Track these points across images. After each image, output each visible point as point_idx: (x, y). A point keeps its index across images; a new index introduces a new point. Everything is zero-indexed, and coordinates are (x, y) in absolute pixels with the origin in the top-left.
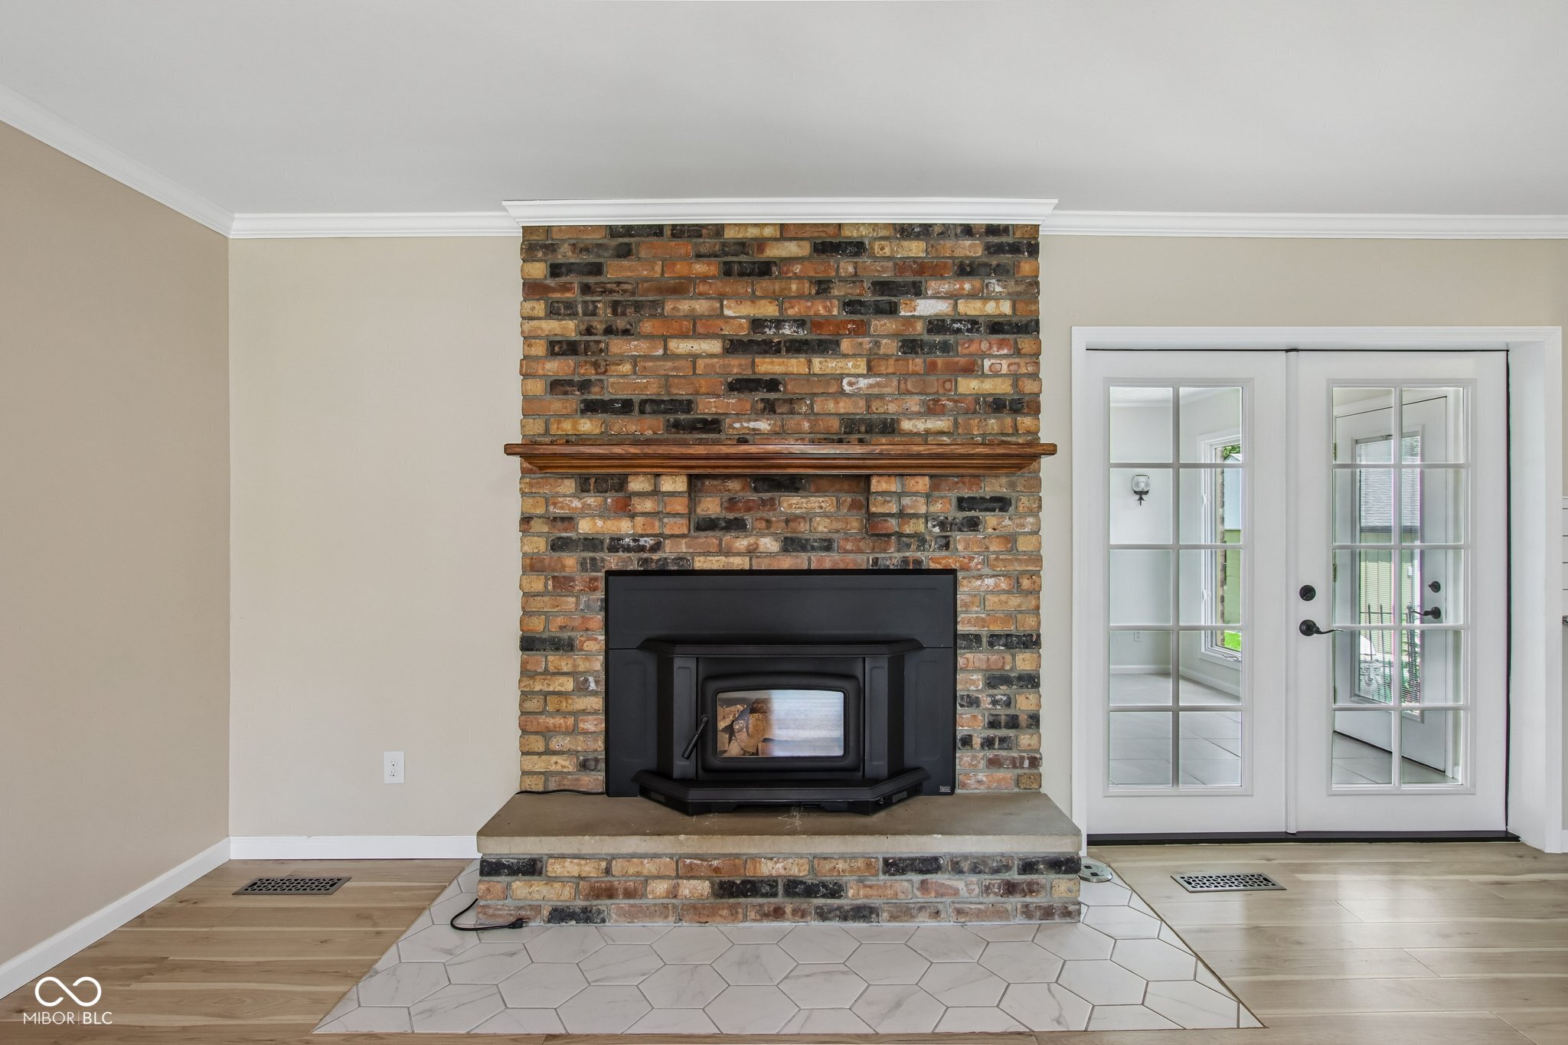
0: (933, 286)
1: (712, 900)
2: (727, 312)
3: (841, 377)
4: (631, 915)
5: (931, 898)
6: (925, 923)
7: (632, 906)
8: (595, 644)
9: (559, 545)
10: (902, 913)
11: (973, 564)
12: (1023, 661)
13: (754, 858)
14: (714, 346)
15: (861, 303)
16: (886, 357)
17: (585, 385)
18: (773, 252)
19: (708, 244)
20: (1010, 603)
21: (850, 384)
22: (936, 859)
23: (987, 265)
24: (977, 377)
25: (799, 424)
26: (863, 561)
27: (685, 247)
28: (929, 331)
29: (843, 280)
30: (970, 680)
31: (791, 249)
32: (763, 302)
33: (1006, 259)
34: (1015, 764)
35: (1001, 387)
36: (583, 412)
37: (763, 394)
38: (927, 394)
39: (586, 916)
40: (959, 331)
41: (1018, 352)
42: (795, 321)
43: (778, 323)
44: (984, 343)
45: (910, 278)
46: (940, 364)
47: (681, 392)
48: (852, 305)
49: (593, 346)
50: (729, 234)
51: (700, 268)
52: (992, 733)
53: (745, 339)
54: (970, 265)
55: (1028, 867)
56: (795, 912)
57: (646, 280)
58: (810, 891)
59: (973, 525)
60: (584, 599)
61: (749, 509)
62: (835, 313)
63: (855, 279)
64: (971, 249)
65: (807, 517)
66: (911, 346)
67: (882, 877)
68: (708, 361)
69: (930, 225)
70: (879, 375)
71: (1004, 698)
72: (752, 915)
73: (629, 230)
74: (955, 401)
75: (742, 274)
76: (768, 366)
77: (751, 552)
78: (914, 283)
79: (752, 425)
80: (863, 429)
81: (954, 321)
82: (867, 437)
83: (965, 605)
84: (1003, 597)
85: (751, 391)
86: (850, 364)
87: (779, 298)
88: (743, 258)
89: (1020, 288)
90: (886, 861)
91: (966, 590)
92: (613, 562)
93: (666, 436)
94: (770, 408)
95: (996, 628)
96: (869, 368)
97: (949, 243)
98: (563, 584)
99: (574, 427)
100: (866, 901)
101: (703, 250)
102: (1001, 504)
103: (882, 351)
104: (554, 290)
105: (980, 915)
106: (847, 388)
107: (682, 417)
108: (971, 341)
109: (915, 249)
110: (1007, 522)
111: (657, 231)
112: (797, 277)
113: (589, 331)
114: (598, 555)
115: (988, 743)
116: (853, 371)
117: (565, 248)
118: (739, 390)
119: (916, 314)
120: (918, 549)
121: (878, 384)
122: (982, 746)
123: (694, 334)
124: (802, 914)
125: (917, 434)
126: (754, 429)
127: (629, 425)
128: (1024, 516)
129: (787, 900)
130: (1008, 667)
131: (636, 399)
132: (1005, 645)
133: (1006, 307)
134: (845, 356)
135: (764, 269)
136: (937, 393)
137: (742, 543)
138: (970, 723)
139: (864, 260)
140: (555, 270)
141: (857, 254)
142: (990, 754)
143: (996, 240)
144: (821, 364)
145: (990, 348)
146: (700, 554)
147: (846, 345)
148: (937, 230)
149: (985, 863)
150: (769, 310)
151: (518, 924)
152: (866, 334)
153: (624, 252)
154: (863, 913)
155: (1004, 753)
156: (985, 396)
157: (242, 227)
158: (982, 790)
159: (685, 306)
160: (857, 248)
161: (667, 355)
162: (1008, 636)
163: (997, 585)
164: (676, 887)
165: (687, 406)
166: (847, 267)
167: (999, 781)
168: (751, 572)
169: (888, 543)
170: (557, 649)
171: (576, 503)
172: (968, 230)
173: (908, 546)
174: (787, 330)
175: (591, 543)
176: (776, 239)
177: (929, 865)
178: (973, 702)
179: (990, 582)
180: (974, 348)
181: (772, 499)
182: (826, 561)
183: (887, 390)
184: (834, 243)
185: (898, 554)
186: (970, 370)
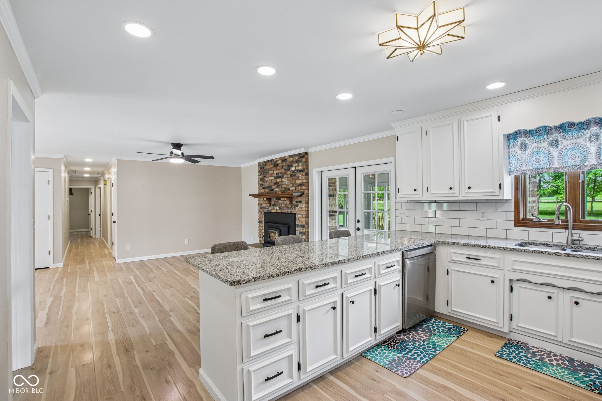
0: (294, 165)
2: (274, 172)
3: (284, 181)
8: (263, 223)
9: (261, 208)
12: (304, 230)
14: (273, 178)
15: (286, 169)
17: (263, 185)
18: (278, 162)
19: (273, 162)
23: (299, 160)
25: (280, 189)
26: (286, 211)
27: (271, 163)
28: (293, 173)
29: (285, 166)
30: (297, 233)
31: (280, 162)
32: (277, 170)
33: (301, 159)
35: (300, 181)
36: (263, 189)
37: (277, 185)
41: (302, 175)
42: (280, 173)
43: (278, 173)
45: (291, 164)
46: (294, 178)
47: (270, 185)
48: (285, 169)
49: (264, 179)
50: (274, 160)
51: (272, 166)
53: (276, 176)
54: (297, 161)
57: (268, 168)
59: (298, 206)
60: (263, 216)
61: (276, 203)
62: (284, 171)
64: (297, 158)
65: (281, 204)
66: (291, 175)
68: (273, 180)
70: (288, 181)
73: (266, 161)
75: (276, 166)
76: (278, 180)
79: (276, 190)
80: (286, 190)
81: (295, 171)
83: (297, 219)
84: (301, 218)
86: (285, 179)
87: (279, 170)
88: (276, 164)
89: (302, 164)
91: (297, 217)
92: (265, 210)
94: (278, 187)
95: (300, 224)
97: (295, 157)
98: (261, 213)
99: (262, 191)
102: (301, 202)
103: (288, 177)
104: (261, 171)
106: (285, 183)
107: (271, 189)
108: (297, 174)
109: (291, 159)
110: (301, 205)
111: (268, 161)
112: (280, 166)
113: (263, 177)
117: (261, 165)
118: (275, 184)
119: (292, 170)
120: (292, 210)
123: (271, 176)
125: (292, 190)
128: (303, 204)
130: (301, 231)
131: (267, 186)
132: (301, 227)
133: (301, 167)
135: (277, 165)
136: (293, 183)
137: (275, 208)
139: (287, 162)
140: (261, 168)
141: (286, 161)
143: (300, 156)
144: (283, 180)
145: (299, 175)
146: (272, 210)
147: (285, 176)
148: (294, 155)
150: (277, 172)
152: (287, 174)
153: (266, 165)
156: (299, 183)
157: (242, 166)
159: (271, 172)
161: (269, 180)
165: (271, 187)
166: (285, 163)
168: (276, 213)
170: (261, 223)
171: (262, 202)
172: (297, 155)
175: (263, 208)
176: (278, 160)
179: (299, 215)
181: (278, 201)
182: (283, 211)
183: (289, 183)
184: (284, 160)
185: (290, 210)
186: (297, 179)
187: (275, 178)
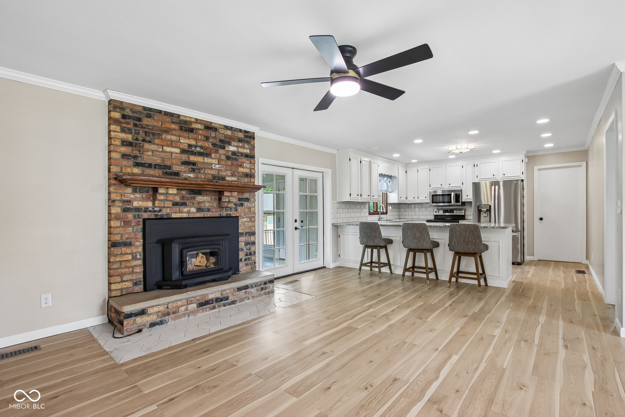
0: (233, 143)
1: (197, 309)
2: (181, 141)
3: (212, 164)
4: (175, 319)
5: (247, 295)
6: (247, 301)
7: (175, 316)
8: (139, 243)
9: (125, 210)
10: (242, 300)
11: (242, 215)
12: (252, 239)
13: (208, 295)
14: (178, 151)
15: (217, 145)
16: (223, 160)
17: (135, 157)
18: (194, 126)
19: (175, 119)
20: (250, 224)
21: (214, 166)
22: (248, 285)
23: (244, 140)
24: (242, 168)
25: (201, 176)
26: (217, 214)
27: (168, 119)
28: (232, 155)
29: (212, 137)
30: (242, 245)
31: (199, 126)
32: (191, 140)
33: (248, 139)
34: (251, 264)
35: (247, 171)
36: (134, 166)
37: (191, 166)
38: (232, 171)
39: (161, 323)
40: (239, 155)
41: (251, 163)
42: (200, 147)
43: (196, 146)
44: (244, 159)
45: (228, 140)
46: (235, 163)
47: (168, 163)
48: (214, 145)
49: (139, 145)
50: (182, 118)
51: (173, 126)
52: (246, 257)
53: (187, 150)
54: (241, 139)
55: (265, 283)
56: (218, 306)
57: (156, 126)
58: (221, 300)
59: (242, 205)
60: (135, 228)
61: (188, 200)
62: (210, 146)
63: (215, 138)
64: (241, 135)
65: (203, 202)
66: (228, 158)
67: (237, 292)
68: (176, 155)
69: (232, 127)
70: (221, 165)
71: (249, 248)
72: (208, 310)
73: (150, 109)
74: (238, 173)
75: (185, 131)
76: (193, 158)
77: (188, 212)
78: (229, 142)
79: (188, 175)
80: (217, 179)
81: (238, 153)
82: (218, 181)
83: (241, 225)
84: (248, 223)
85: (188, 165)
86: (214, 161)
87: (196, 140)
88: (186, 126)
89: (251, 147)
90: (238, 288)
91: (241, 221)
92: (146, 215)
93: (163, 176)
94: (193, 171)
95: (247, 231)
96: (219, 162)
97: (237, 133)
98: (127, 223)
99: (131, 170)
100: (234, 299)
101: (174, 121)
102: (247, 200)
103: (221, 158)
104: (123, 123)
105: (257, 297)
106: (213, 167)
107: (168, 171)
108: (241, 158)
109: (229, 133)
110: (249, 204)
111: (160, 112)
112: (200, 134)
113: (137, 139)
114: (140, 213)
115: (246, 260)
116: (215, 163)
117: (128, 110)
118: (185, 164)
119: (229, 150)
120: (230, 211)
121: (221, 167)
122: (244, 260)
123: (171, 146)
124: (219, 306)
125: (230, 181)
126: (189, 176)
127: (151, 171)
128: (252, 203)
129: (216, 303)
130: (249, 240)
131: (153, 164)
132: (249, 235)
133: (248, 151)
134: (213, 158)
135: (192, 130)
136: (234, 171)
137: (186, 210)
138: (242, 255)
139: (217, 133)
140: (124, 117)
141: (215, 131)
142: (246, 262)
143: (246, 134)
144: (207, 160)
145: (245, 161)
146: (174, 213)
147: (213, 155)
148: (234, 129)
149: (257, 284)
150: (193, 142)
151: (140, 331)
152: (218, 153)
153: (149, 116)
154: (233, 302)
155: (249, 262)
156: (244, 173)
158: (244, 272)
159: (169, 137)
160: (215, 129)
161: (163, 151)
162: (249, 232)
163: (247, 220)
164: (187, 307)
165: (170, 167)
166: (213, 134)
167: (248, 269)
168: (188, 218)
169: (223, 209)
170: (125, 246)
171: (132, 196)
172: (240, 131)
173: (228, 210)
174: (198, 149)
175: (138, 209)
176: (194, 122)
177: (246, 287)
178: (242, 250)
179: (245, 219)
180: (242, 160)
181: (194, 197)
182: (209, 214)
183: (223, 169)
184: (209, 127)
185: (226, 213)
186: (241, 166)
187: (183, 151)
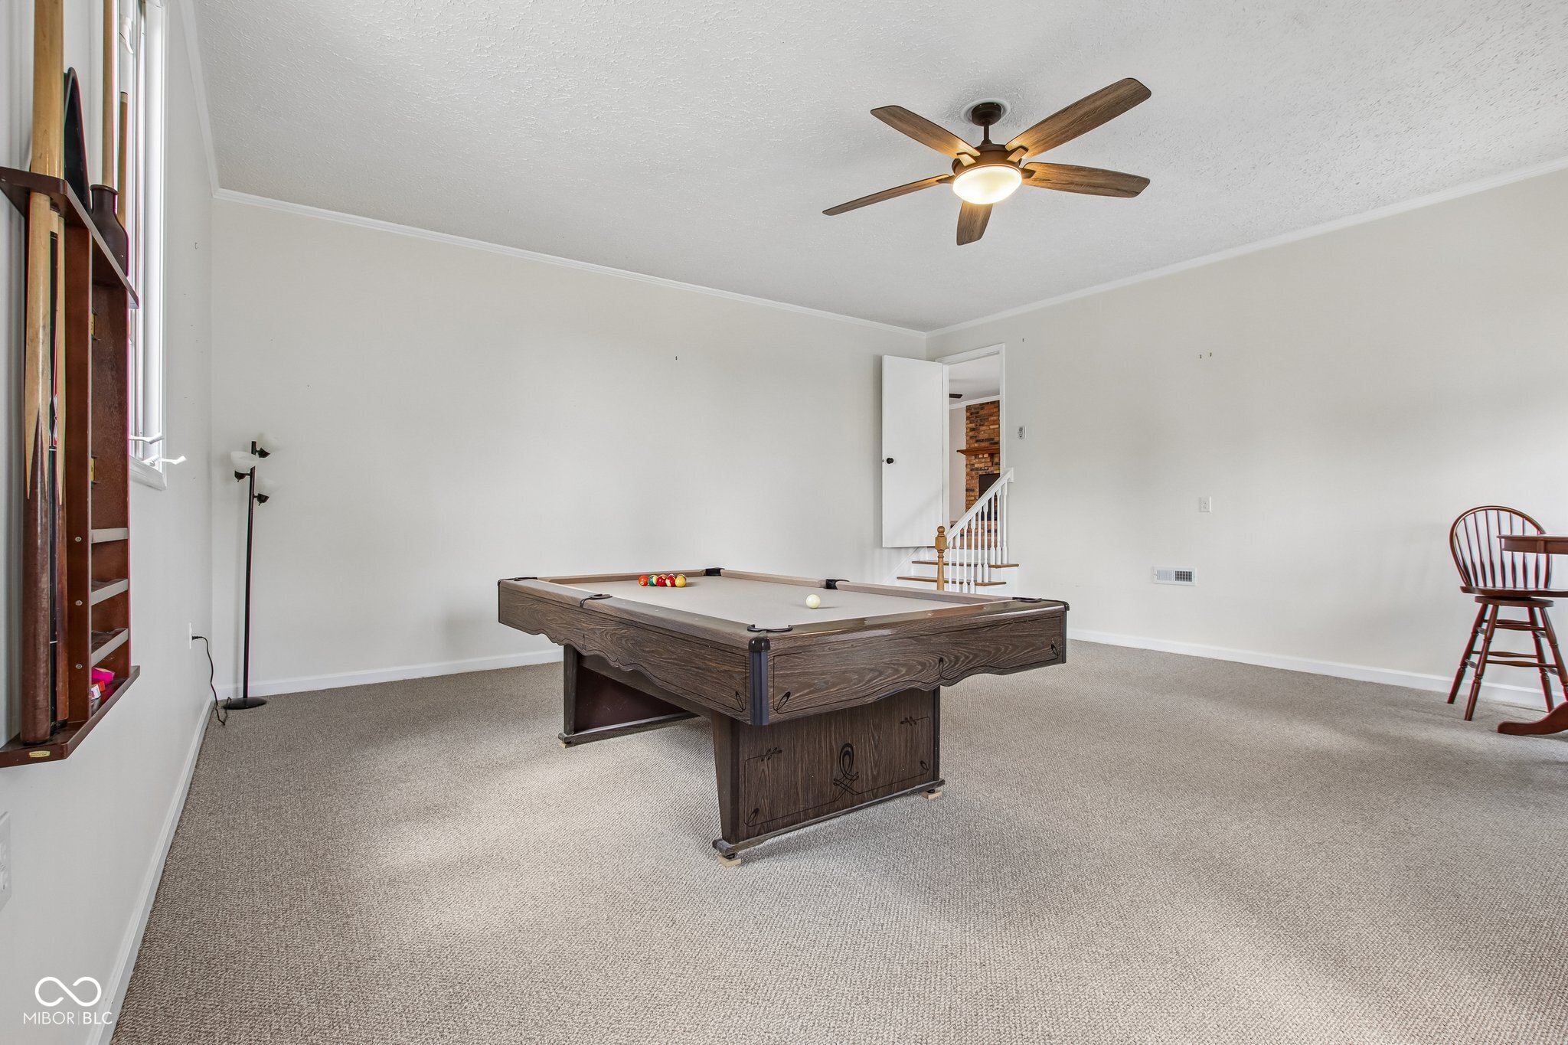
9: (972, 470)
17: (976, 437)
27: (992, 406)
36: (974, 442)
47: (992, 437)
92: (981, 473)
98: (972, 477)
99: (973, 446)
104: (971, 418)
111: (988, 403)
114: (978, 471)
127: (983, 444)
140: (971, 414)
153: (982, 409)
159: (992, 418)
161: (990, 429)
165: (993, 439)
175: (977, 469)
